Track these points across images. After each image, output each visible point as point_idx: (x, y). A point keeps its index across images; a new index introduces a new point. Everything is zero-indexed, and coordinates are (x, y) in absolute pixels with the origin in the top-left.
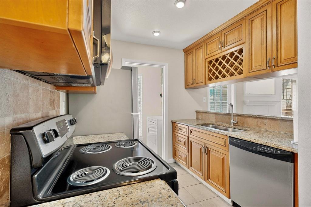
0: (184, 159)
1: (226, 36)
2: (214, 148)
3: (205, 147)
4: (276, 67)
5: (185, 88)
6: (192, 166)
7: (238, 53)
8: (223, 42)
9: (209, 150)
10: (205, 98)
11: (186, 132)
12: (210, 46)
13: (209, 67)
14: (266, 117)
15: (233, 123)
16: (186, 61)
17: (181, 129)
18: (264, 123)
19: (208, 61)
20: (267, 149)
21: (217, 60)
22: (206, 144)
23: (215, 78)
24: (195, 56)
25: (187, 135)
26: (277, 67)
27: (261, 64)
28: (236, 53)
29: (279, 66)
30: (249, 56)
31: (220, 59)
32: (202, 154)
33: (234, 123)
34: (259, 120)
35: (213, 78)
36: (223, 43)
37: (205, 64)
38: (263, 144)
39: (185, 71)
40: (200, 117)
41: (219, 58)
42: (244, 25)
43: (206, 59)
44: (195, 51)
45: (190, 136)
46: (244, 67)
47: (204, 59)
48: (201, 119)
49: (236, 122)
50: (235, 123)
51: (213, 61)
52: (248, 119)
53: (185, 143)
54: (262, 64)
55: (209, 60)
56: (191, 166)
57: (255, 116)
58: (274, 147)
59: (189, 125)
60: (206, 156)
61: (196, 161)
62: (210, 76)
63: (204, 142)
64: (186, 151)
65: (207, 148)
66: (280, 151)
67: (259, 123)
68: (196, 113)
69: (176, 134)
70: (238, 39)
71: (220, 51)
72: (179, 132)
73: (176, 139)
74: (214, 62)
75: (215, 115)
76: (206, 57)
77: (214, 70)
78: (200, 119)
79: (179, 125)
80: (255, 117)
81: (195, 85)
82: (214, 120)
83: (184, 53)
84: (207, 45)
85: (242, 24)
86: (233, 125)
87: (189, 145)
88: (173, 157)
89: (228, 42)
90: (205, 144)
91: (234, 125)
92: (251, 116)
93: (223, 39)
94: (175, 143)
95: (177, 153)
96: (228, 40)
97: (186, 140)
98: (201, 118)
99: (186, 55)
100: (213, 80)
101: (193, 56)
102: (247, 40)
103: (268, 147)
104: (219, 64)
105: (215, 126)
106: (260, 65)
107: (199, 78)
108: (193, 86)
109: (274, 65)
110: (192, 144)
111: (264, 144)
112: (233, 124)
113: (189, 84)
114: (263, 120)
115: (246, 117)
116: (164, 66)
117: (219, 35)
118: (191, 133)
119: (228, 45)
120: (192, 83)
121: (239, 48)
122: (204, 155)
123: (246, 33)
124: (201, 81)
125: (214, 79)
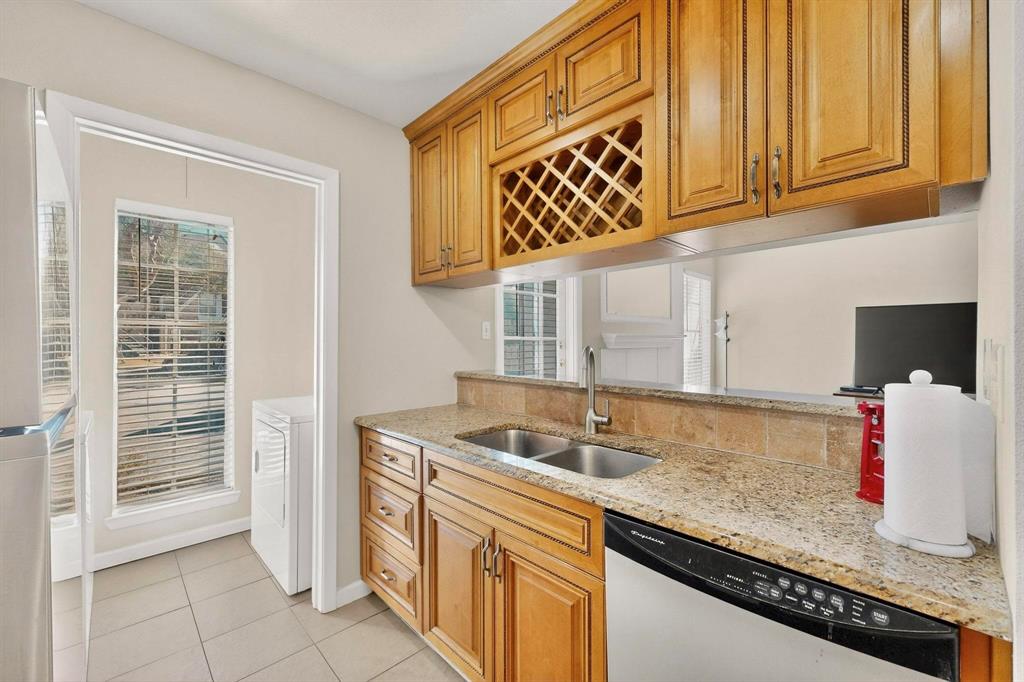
0: (404, 590)
1: (572, 66)
2: (534, 554)
3: (492, 545)
4: (785, 194)
5: (415, 284)
6: (440, 623)
7: (620, 140)
8: (561, 92)
9: (513, 563)
10: (486, 325)
11: (413, 470)
12: (509, 111)
13: (505, 200)
14: (714, 400)
15: (594, 422)
16: (416, 174)
17: (392, 460)
18: (706, 422)
19: (501, 173)
20: (810, 597)
21: (536, 171)
22: (497, 534)
23: (528, 244)
24: (450, 156)
25: (416, 485)
26: (791, 191)
27: (719, 183)
28: (613, 142)
29: (798, 190)
30: (669, 148)
31: (550, 167)
32: (479, 581)
33: (597, 424)
34: (688, 409)
35: (523, 244)
36: (563, 98)
37: (491, 185)
38: (785, 565)
39: (413, 216)
40: (471, 397)
41: (545, 163)
42: (646, 20)
43: (492, 166)
44: (450, 135)
45: (428, 490)
46: (648, 198)
47: (485, 168)
48: (473, 403)
49: (605, 420)
50: (603, 423)
51: (519, 173)
52: (645, 406)
53: (408, 518)
54: (723, 181)
55: (505, 168)
56: (436, 625)
57: (673, 395)
58: (851, 587)
59: (423, 443)
60: (500, 588)
61: (456, 607)
62: (508, 237)
63: (489, 522)
64: (414, 556)
65: (504, 551)
66: (887, 612)
67: (686, 422)
68: (456, 382)
69: (373, 476)
70: (620, 81)
71: (550, 131)
72: (386, 471)
73: (373, 498)
74: (523, 177)
75: (524, 389)
76: (494, 157)
77: (523, 211)
78: (469, 407)
79: (385, 440)
80: (674, 399)
81: (453, 271)
82: (521, 409)
83: (409, 146)
84: (500, 109)
85: (638, 15)
86: (593, 432)
87: (425, 529)
88: (362, 573)
89: (579, 95)
90: (494, 531)
91: (598, 431)
92: (659, 394)
93: (561, 82)
94: (369, 515)
95: (376, 561)
96: (582, 85)
97: (412, 510)
98: (475, 399)
99: (416, 149)
100: (523, 251)
101: (443, 156)
102: (662, 80)
103: (812, 581)
104: (544, 188)
105: (527, 433)
106: (716, 188)
107: (467, 245)
108: (442, 275)
109: (777, 186)
110: (440, 526)
111: (791, 566)
112: (593, 425)
113: (429, 266)
114: (701, 411)
115: (638, 399)
116: (322, 182)
117: (547, 63)
118: (435, 477)
119: (580, 103)
120: (438, 262)
121: (626, 119)
122: (488, 581)
123: (658, 51)
124: (476, 255)
125: (527, 249)
